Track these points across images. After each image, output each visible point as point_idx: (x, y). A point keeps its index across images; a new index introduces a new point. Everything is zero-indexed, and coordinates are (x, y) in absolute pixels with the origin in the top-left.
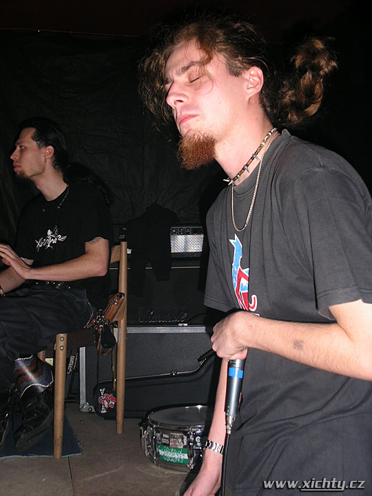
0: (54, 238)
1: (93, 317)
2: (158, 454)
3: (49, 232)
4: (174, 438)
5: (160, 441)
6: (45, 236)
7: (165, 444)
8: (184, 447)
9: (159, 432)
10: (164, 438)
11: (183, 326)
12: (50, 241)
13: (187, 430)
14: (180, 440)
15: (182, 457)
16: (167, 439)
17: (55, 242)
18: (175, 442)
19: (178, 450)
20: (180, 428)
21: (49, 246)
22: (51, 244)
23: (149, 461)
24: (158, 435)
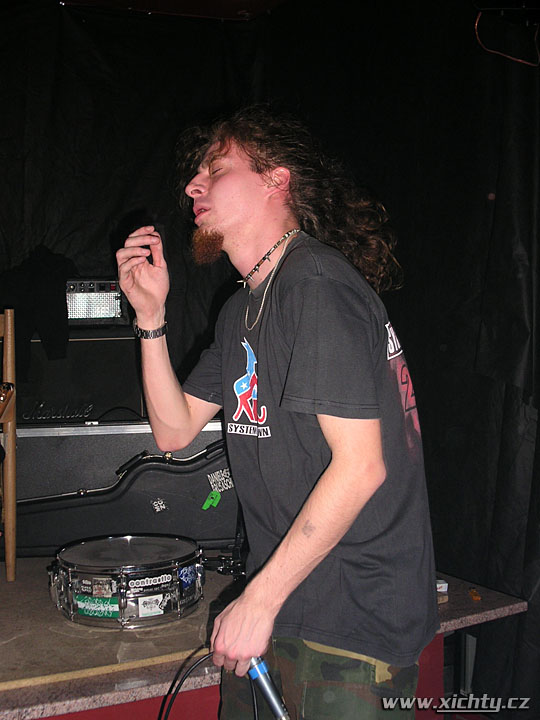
2: (76, 608)
4: (98, 584)
5: (78, 589)
7: (86, 593)
8: (113, 595)
9: (76, 577)
10: (85, 585)
11: (92, 425)
13: (117, 572)
14: (107, 587)
15: (111, 609)
16: (88, 586)
18: (100, 589)
19: (104, 600)
20: (107, 571)
23: (63, 617)
24: (76, 581)
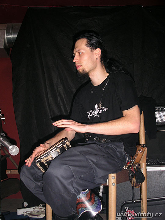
0: (100, 110)
1: (128, 162)
3: (96, 106)
6: (94, 109)
12: (97, 112)
17: (100, 112)
21: (96, 115)
22: (98, 114)
